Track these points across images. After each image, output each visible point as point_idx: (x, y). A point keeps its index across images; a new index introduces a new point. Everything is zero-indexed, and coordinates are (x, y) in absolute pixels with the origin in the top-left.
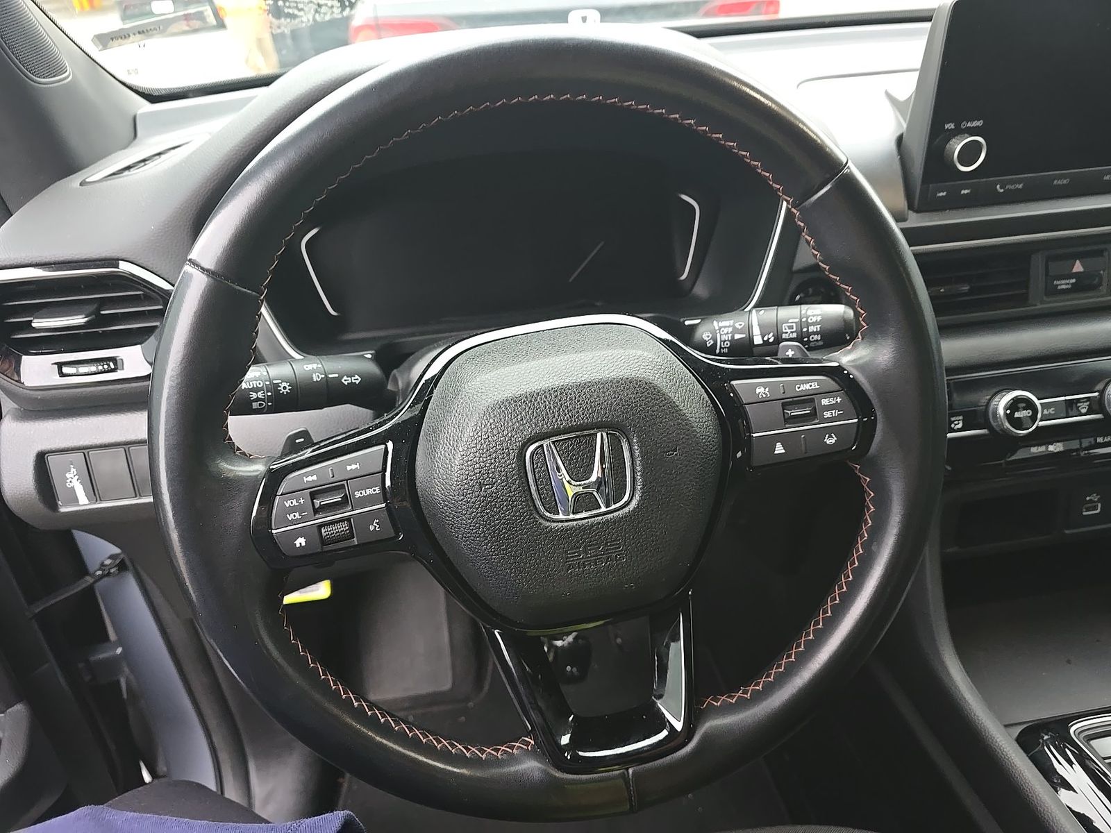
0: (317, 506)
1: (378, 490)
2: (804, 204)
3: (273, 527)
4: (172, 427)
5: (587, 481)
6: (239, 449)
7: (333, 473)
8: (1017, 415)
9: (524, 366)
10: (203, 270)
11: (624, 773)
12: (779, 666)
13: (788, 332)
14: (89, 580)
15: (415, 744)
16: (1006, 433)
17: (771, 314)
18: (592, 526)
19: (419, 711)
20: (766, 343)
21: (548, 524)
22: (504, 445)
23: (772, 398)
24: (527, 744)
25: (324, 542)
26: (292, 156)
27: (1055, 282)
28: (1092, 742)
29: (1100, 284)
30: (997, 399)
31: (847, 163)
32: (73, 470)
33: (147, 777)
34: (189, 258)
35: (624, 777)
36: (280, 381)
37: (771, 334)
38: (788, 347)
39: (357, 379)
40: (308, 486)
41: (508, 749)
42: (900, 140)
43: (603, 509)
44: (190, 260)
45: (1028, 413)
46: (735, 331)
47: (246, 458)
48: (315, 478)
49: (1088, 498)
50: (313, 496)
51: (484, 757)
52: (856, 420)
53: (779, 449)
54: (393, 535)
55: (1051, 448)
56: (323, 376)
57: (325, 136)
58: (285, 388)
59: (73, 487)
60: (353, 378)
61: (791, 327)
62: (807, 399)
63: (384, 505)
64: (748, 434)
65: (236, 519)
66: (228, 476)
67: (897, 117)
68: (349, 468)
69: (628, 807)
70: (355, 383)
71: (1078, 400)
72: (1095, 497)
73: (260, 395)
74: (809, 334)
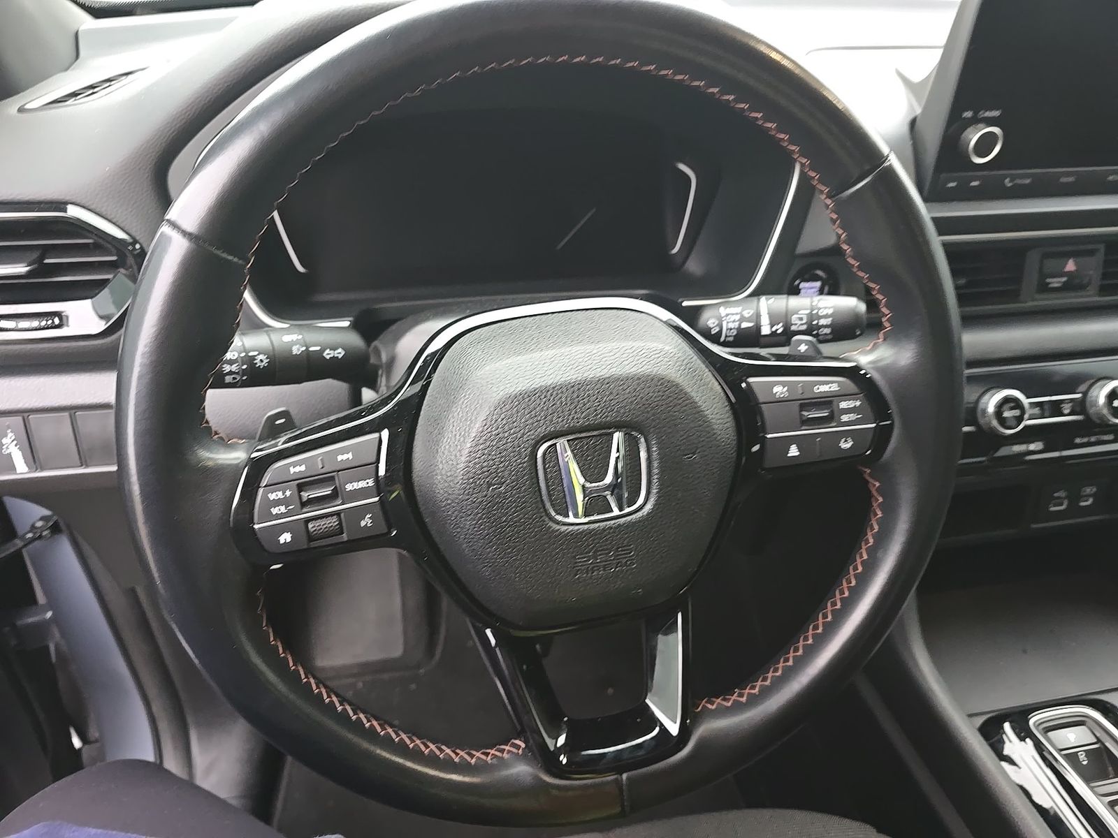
0: (305, 499)
1: (371, 482)
2: (840, 195)
3: (256, 520)
4: (145, 411)
5: (601, 483)
6: (216, 433)
7: (323, 464)
8: (1007, 414)
9: (537, 355)
10: (185, 233)
11: (617, 779)
12: (776, 670)
13: (798, 323)
14: (19, 543)
15: (402, 749)
16: (993, 431)
17: (779, 303)
18: (604, 530)
19: (368, 678)
20: (774, 334)
21: (558, 527)
22: (516, 443)
23: (789, 398)
24: (518, 747)
25: (311, 537)
26: (291, 106)
27: (1048, 280)
28: (1050, 734)
29: (1089, 284)
30: (986, 397)
31: (888, 156)
32: (10, 435)
33: (77, 743)
34: (166, 218)
35: (618, 783)
36: (256, 353)
37: (781, 324)
38: (801, 342)
39: (340, 353)
40: (294, 478)
41: (498, 754)
42: (913, 123)
43: (616, 512)
44: (167, 220)
45: (1017, 413)
46: (743, 319)
47: (225, 443)
48: (303, 468)
49: (1056, 495)
50: (301, 488)
51: (473, 761)
52: (874, 425)
53: (794, 451)
54: (386, 531)
55: (1032, 447)
56: (304, 348)
57: (330, 87)
58: (261, 361)
59: (10, 454)
60: (336, 352)
61: (801, 319)
62: (826, 402)
63: (377, 499)
64: (761, 435)
65: (215, 513)
66: (206, 464)
67: (909, 100)
68: (340, 458)
69: (620, 808)
70: (337, 357)
71: (1062, 401)
72: (1062, 494)
73: (234, 368)
74: (819, 327)
